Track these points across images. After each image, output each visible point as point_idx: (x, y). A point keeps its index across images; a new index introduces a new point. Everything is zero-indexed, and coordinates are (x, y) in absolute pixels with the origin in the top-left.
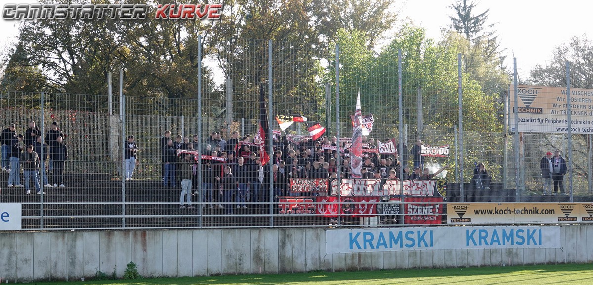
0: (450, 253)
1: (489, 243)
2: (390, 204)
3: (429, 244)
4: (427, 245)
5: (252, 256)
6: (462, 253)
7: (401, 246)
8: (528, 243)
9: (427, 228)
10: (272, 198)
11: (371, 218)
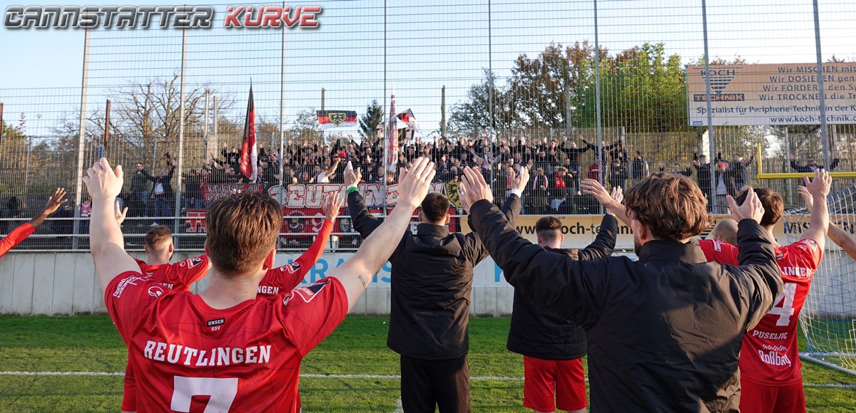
10: (177, 210)
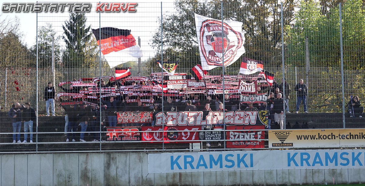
0: (271, 173)
1: (311, 164)
2: (212, 132)
3: (249, 165)
4: (246, 166)
5: (80, 175)
6: (283, 173)
7: (221, 167)
8: (353, 164)
9: (249, 152)
11: (194, 144)
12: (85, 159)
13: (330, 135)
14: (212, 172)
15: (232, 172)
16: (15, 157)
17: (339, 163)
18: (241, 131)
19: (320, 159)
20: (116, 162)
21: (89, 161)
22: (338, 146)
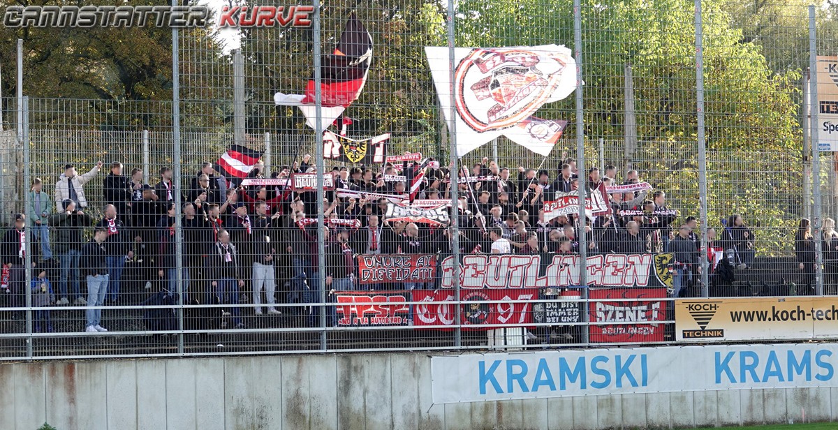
0: (682, 399)
1: (761, 377)
2: (559, 304)
3: (639, 381)
4: (634, 384)
5: (284, 411)
6: (706, 398)
7: (583, 386)
9: (636, 351)
12: (295, 371)
13: (795, 311)
14: (564, 399)
15: (605, 398)
16: (139, 368)
17: (813, 375)
18: (620, 302)
19: (778, 366)
20: (364, 377)
21: (305, 376)
22: (810, 336)
